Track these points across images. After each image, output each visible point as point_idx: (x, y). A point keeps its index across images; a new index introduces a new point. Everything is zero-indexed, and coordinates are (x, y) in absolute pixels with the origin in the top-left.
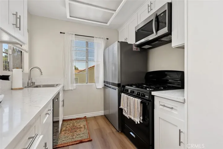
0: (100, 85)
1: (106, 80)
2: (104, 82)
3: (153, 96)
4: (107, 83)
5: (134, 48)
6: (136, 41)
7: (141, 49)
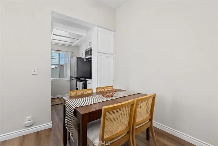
0: (68, 79)
1: (71, 76)
2: (70, 77)
3: (87, 81)
4: (72, 77)
5: (85, 60)
6: (86, 57)
7: (89, 60)
